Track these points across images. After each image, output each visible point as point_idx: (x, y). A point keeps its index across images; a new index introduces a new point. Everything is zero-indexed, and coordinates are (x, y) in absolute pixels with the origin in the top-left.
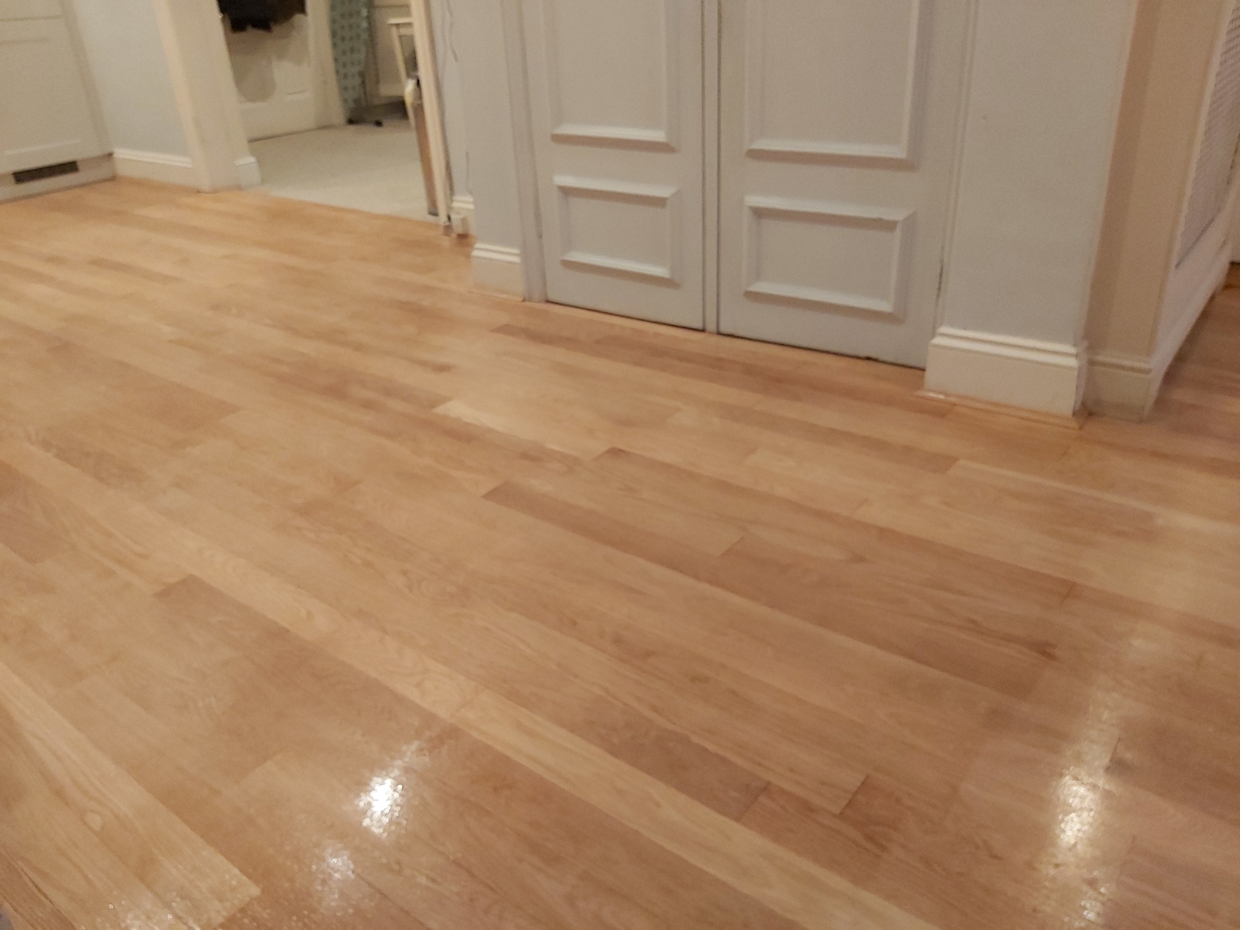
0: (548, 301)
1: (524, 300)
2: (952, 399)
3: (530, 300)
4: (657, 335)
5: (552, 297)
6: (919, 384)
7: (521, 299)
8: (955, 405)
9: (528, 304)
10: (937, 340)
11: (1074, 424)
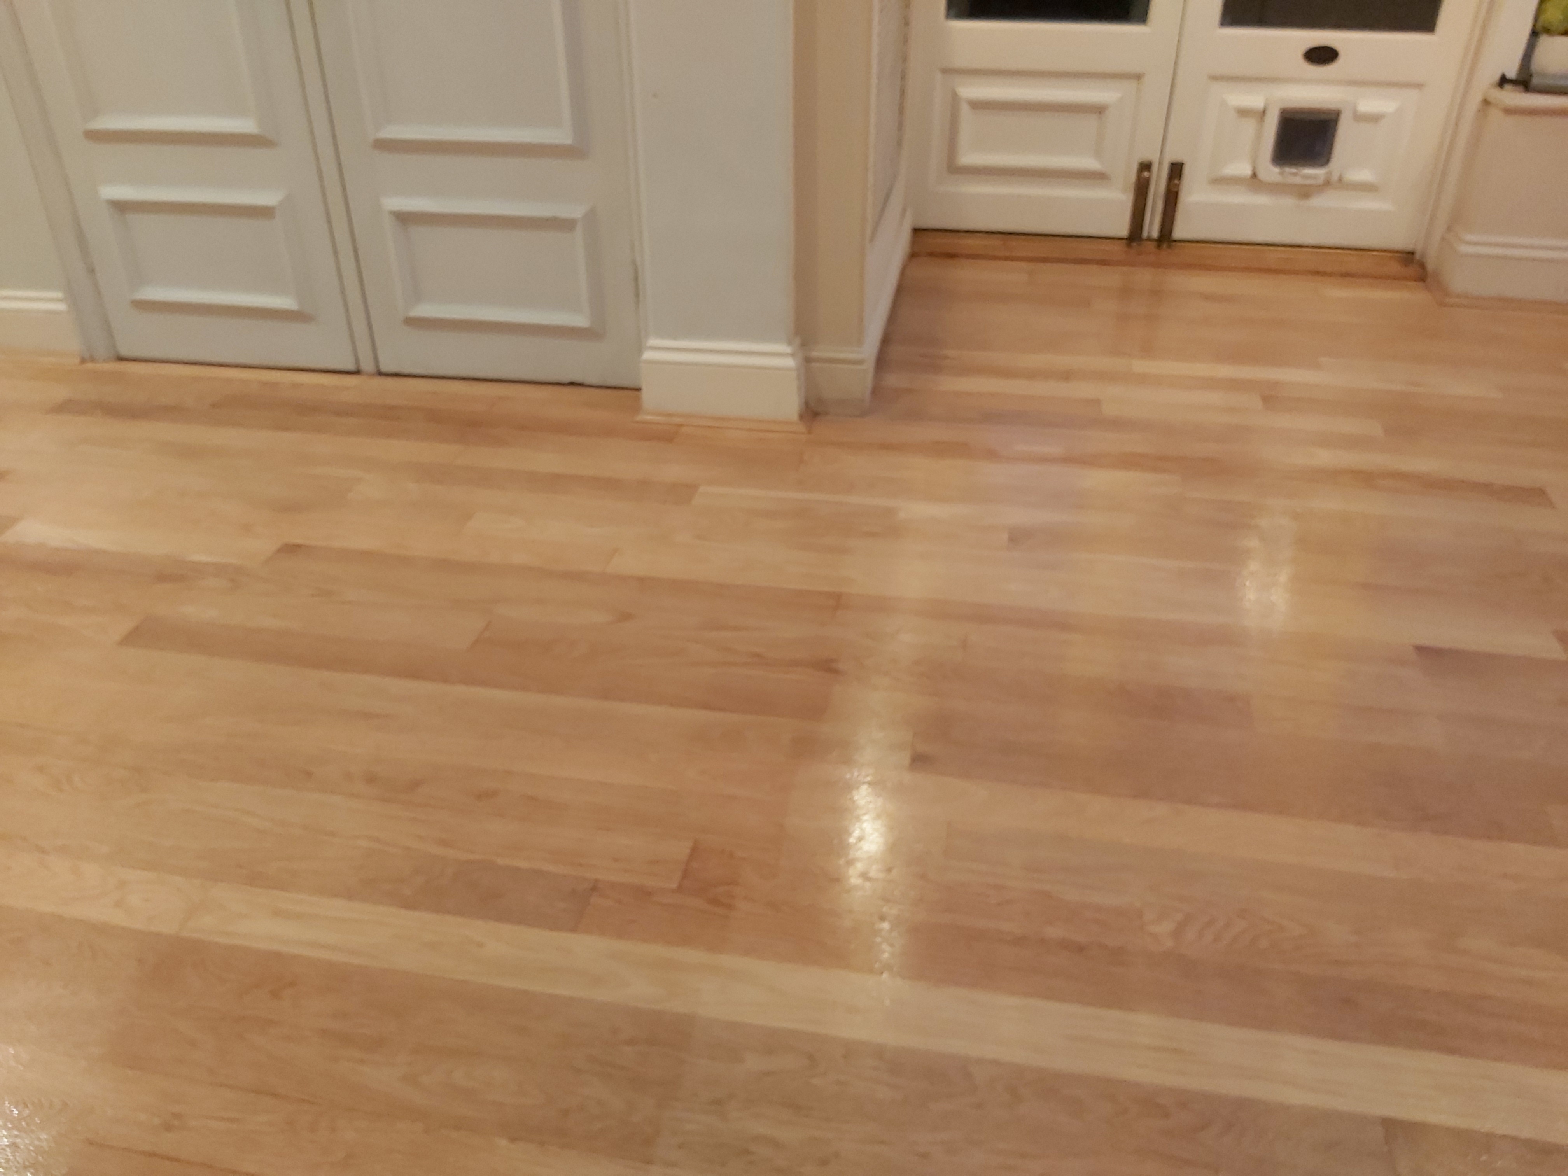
0: (121, 359)
1: (83, 361)
2: (678, 420)
3: (93, 360)
4: (295, 386)
5: (124, 351)
6: (636, 407)
7: (77, 361)
8: (682, 425)
9: (89, 366)
10: (648, 355)
11: (801, 428)
